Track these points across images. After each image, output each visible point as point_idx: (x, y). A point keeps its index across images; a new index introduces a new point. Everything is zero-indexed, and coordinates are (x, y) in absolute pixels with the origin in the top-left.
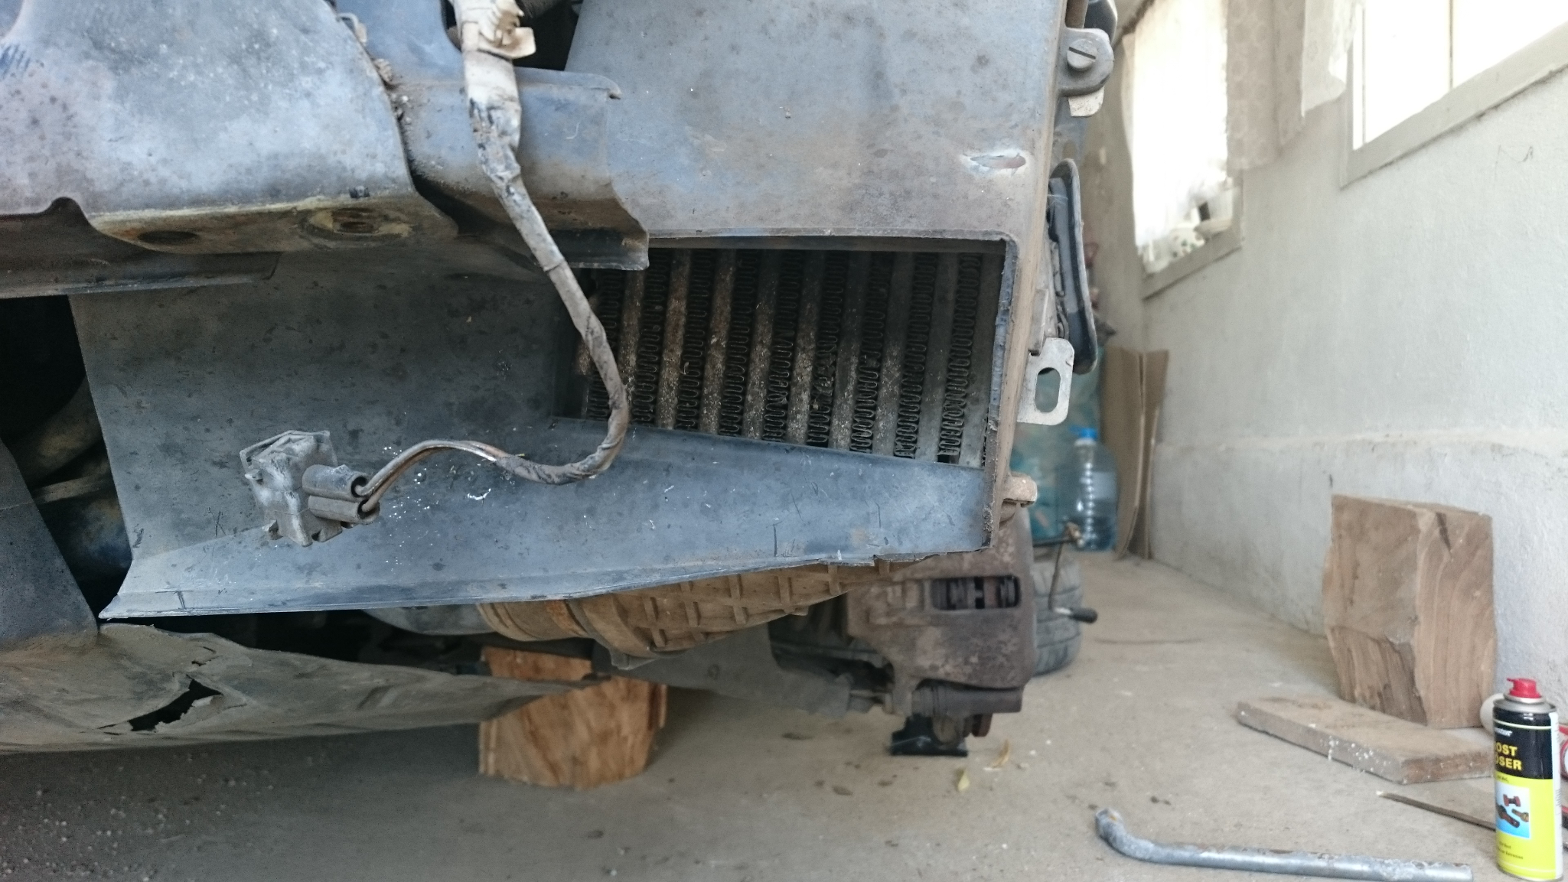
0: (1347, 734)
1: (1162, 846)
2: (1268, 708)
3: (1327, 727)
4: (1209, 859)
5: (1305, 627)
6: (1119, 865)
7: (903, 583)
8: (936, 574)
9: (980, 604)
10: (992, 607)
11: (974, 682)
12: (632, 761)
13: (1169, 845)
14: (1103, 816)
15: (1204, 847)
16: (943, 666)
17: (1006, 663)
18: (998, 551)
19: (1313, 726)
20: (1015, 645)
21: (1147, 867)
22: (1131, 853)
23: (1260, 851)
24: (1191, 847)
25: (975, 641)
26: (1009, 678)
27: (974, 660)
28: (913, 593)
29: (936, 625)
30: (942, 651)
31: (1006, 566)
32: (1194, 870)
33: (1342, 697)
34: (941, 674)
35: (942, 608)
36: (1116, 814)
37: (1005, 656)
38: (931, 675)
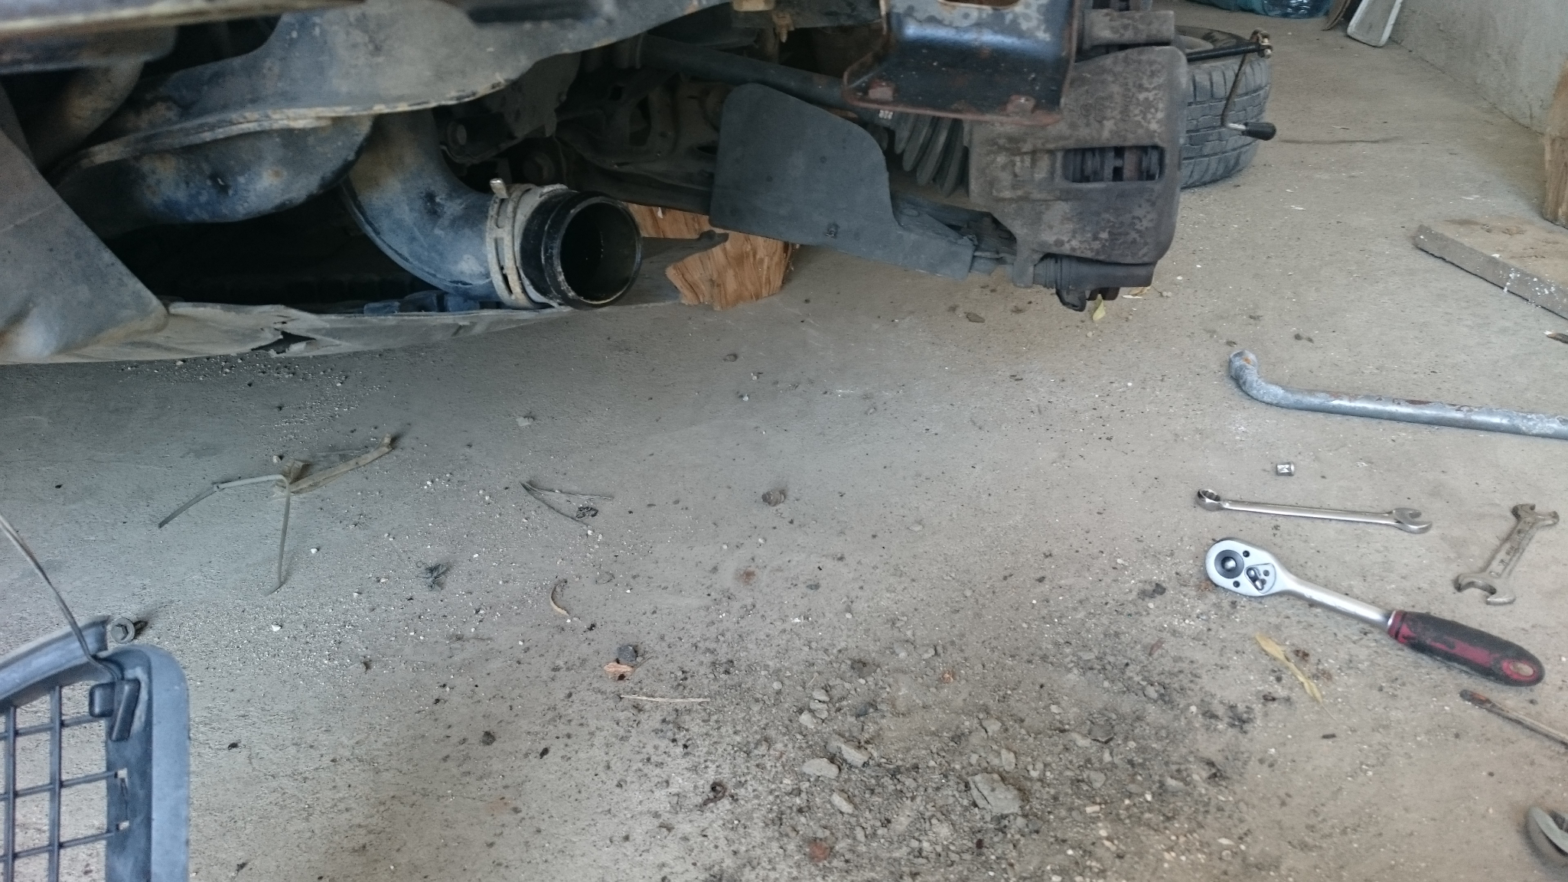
0: (1532, 265)
1: (1293, 392)
2: (1450, 232)
3: (1512, 257)
4: (1340, 406)
5: (1526, 121)
6: (1244, 408)
7: (1033, 153)
8: (1071, 144)
9: (1118, 174)
10: (1131, 179)
11: (1102, 257)
12: (768, 281)
13: (1300, 391)
14: (1237, 358)
15: (1337, 395)
16: (1069, 242)
17: (1138, 239)
18: (1144, 118)
19: (1497, 256)
20: (1151, 220)
21: (1273, 411)
22: (1259, 397)
23: (1396, 401)
24: (1323, 394)
25: (1106, 216)
26: (1141, 253)
27: (1104, 235)
28: (1044, 162)
29: (1066, 200)
30: (1070, 226)
31: (1151, 134)
32: (1320, 415)
33: (1543, 216)
34: (1066, 249)
35: (1074, 181)
36: (1252, 357)
37: (1138, 231)
38: (1054, 250)
